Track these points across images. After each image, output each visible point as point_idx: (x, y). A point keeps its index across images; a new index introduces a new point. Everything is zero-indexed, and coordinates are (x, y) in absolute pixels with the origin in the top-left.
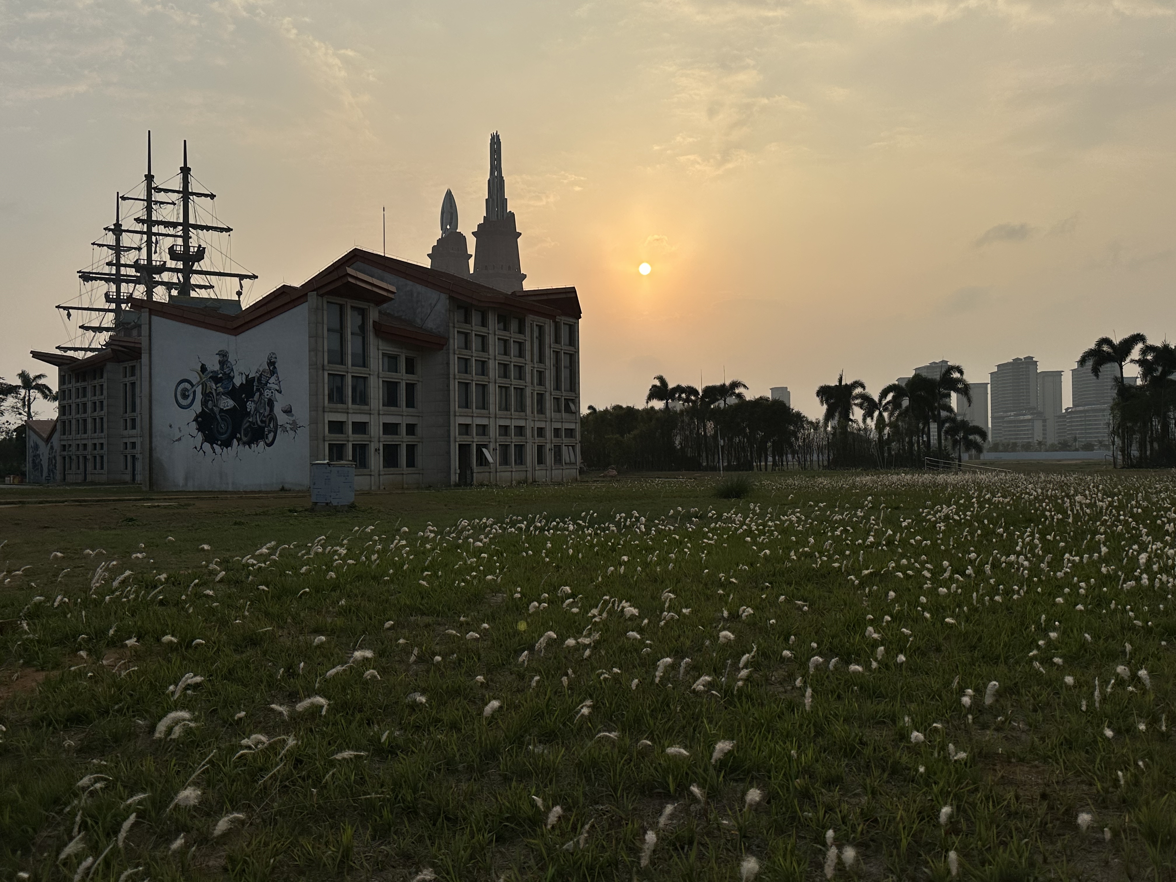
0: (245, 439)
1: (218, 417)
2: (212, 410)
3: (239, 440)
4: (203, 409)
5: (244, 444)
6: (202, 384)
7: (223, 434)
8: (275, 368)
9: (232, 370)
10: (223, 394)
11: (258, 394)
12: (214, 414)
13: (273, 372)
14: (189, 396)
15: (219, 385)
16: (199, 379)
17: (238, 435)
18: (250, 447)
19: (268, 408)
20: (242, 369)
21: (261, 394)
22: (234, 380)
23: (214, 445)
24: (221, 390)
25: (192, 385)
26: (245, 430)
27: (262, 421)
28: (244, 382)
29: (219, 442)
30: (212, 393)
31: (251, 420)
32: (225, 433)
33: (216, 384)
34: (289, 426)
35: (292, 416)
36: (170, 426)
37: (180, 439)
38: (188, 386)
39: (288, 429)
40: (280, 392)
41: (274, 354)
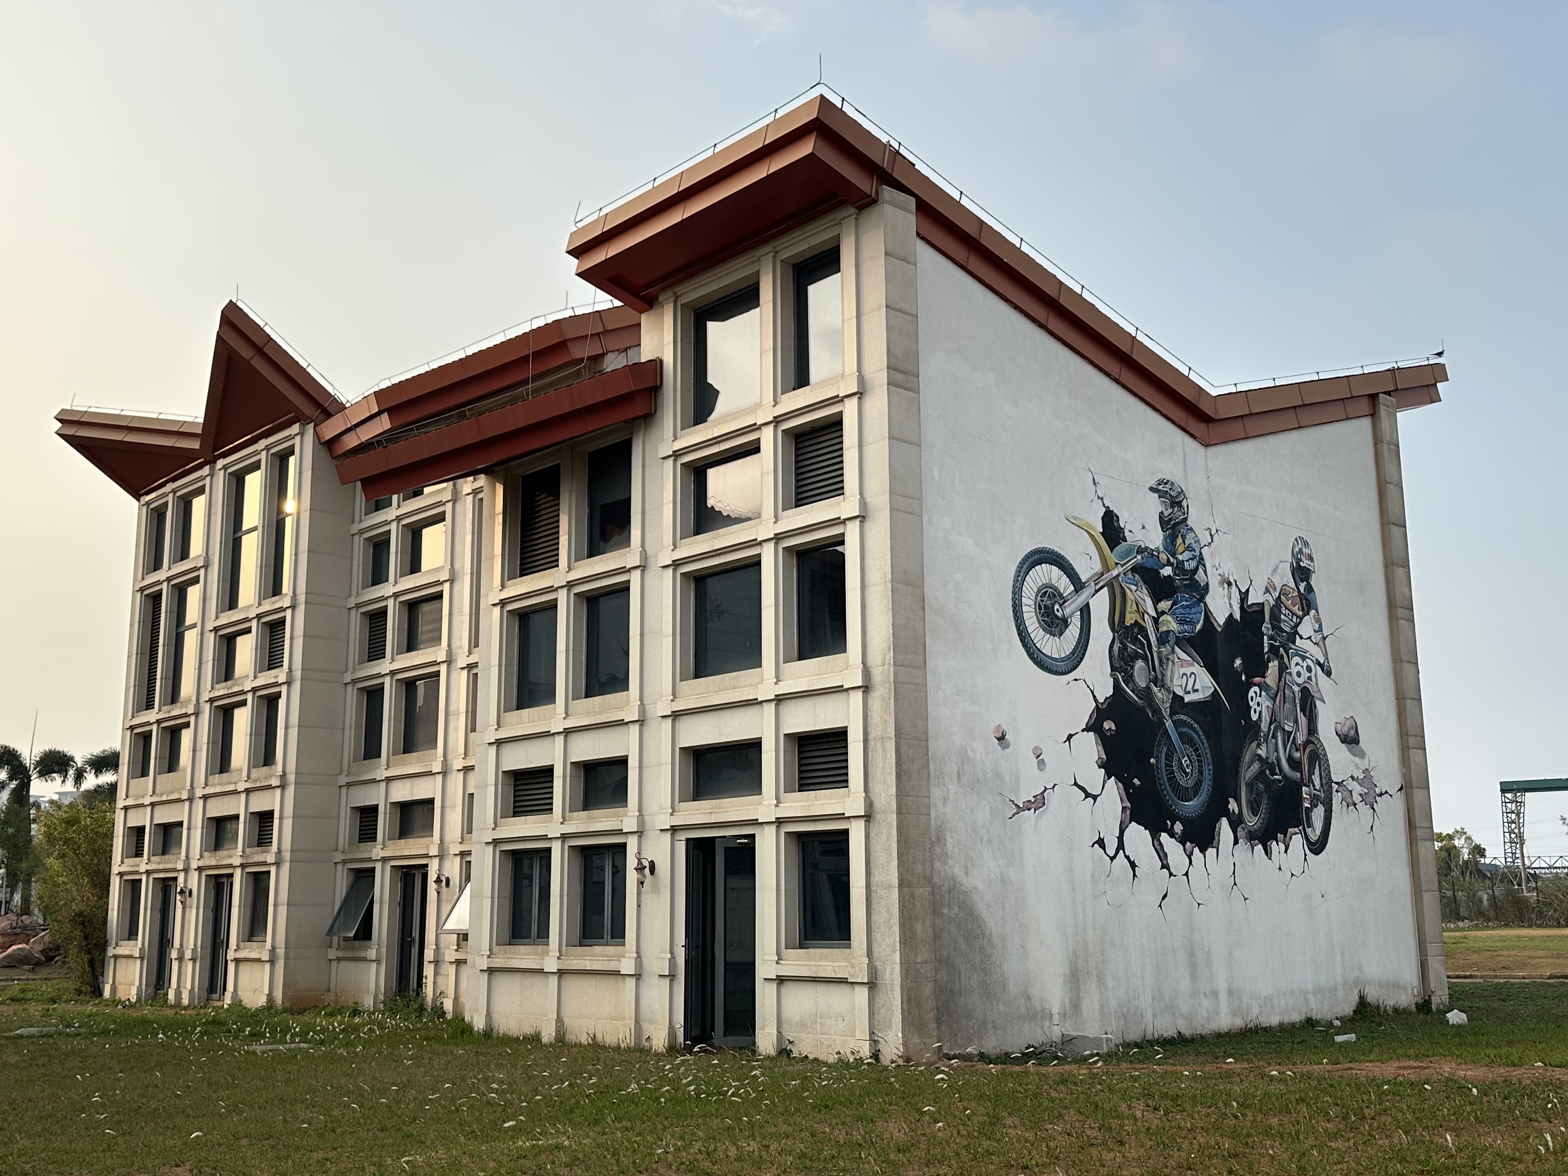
0: (1252, 821)
1: (1169, 724)
2: (1147, 694)
3: (1236, 823)
4: (1117, 686)
5: (1253, 837)
6: (1110, 585)
7: (1186, 794)
8: (1310, 589)
9: (1201, 560)
10: (1179, 642)
11: (1273, 666)
12: (1157, 711)
13: (1307, 603)
14: (1065, 622)
15: (1164, 605)
16: (1098, 567)
17: (1233, 805)
18: (1268, 852)
19: (1302, 720)
20: (1229, 569)
21: (1283, 669)
22: (1208, 599)
23: (1164, 837)
24: (1170, 624)
25: (1079, 585)
26: (1247, 785)
27: (1291, 760)
28: (1237, 616)
29: (1178, 827)
30: (1143, 630)
31: (1262, 752)
32: (1196, 790)
33: (1156, 601)
34: (1356, 788)
35: (1362, 755)
36: (1001, 738)
37: (1039, 802)
38: (1064, 584)
39: (1357, 798)
40: (1329, 674)
41: (1306, 544)
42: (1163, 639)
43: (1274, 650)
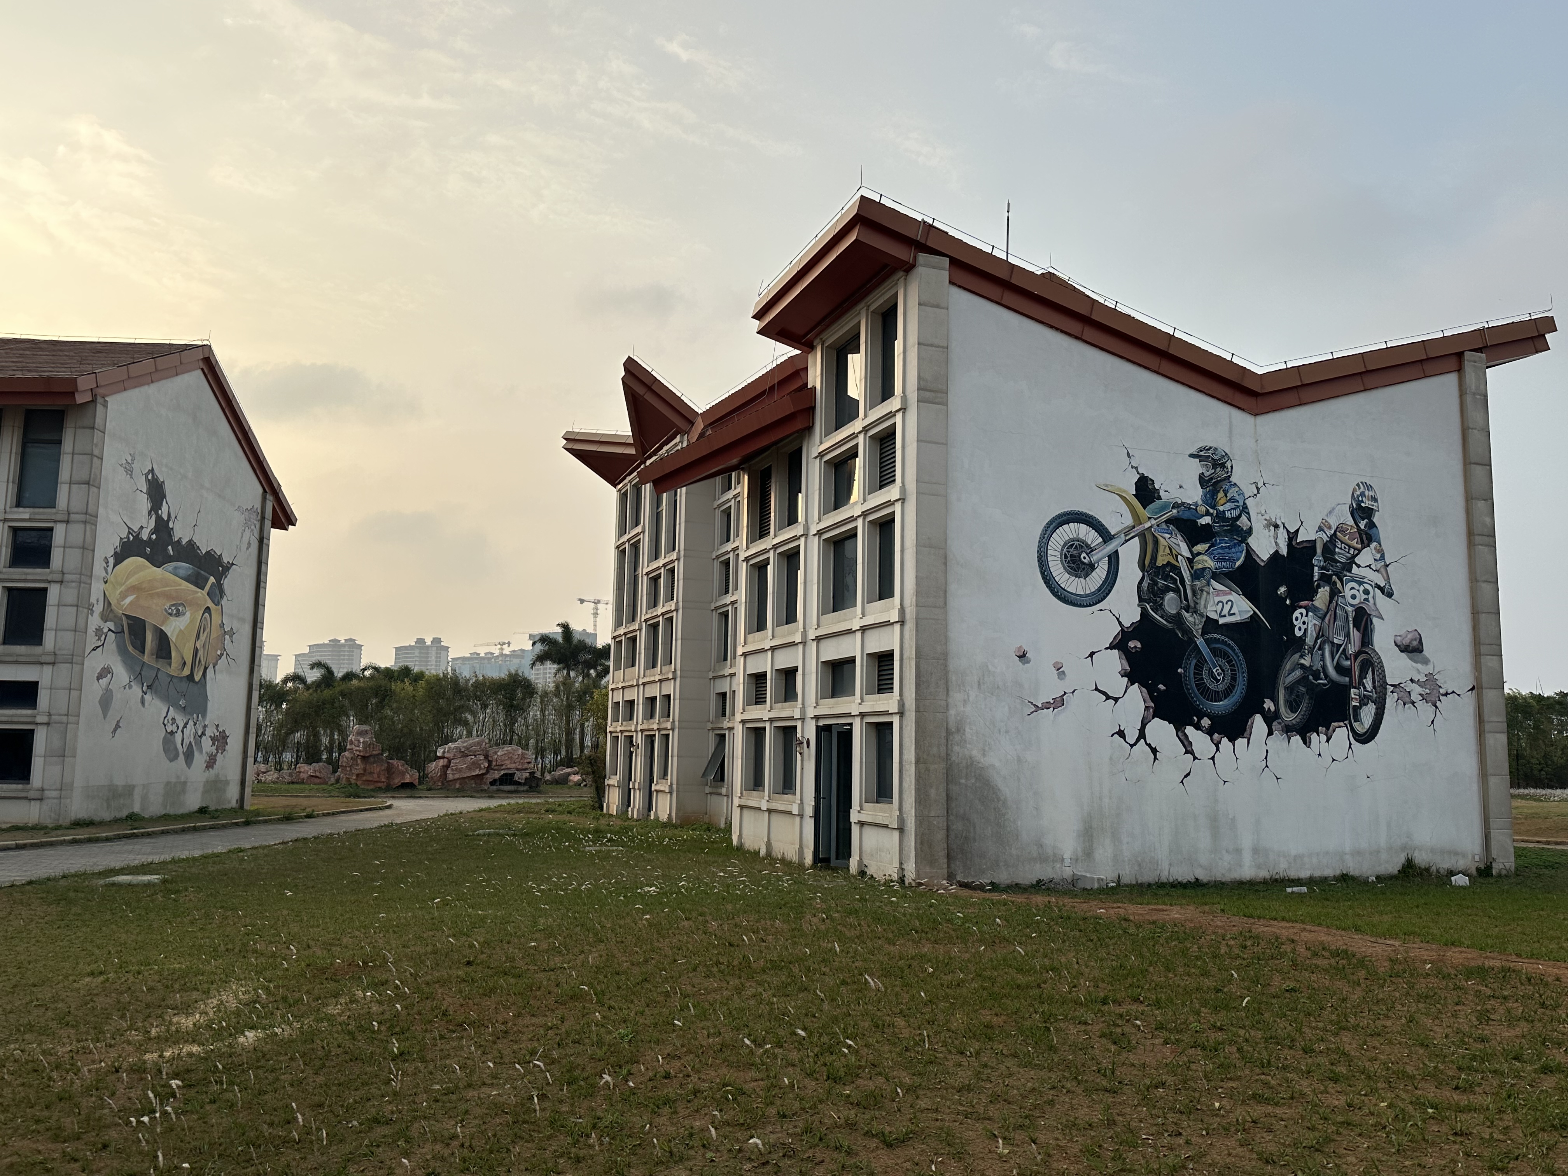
0: (1289, 717)
1: (1200, 642)
2: (1177, 619)
3: (1270, 719)
4: (1144, 614)
5: (1288, 730)
6: (1142, 536)
7: (1216, 696)
8: (1372, 525)
9: (1245, 509)
10: (1215, 576)
11: (1323, 593)
12: (1187, 631)
13: (1368, 537)
14: (1092, 567)
15: (1200, 548)
16: (1128, 520)
17: (1268, 704)
18: (1306, 742)
19: (1355, 635)
20: (1276, 513)
21: (1335, 593)
22: (1251, 541)
23: (1189, 730)
24: (1208, 562)
25: (1106, 536)
26: (1286, 688)
27: (1339, 668)
28: (1284, 551)
29: (1206, 722)
30: (1177, 569)
31: (1306, 661)
32: (1227, 693)
33: (1191, 544)
34: (1416, 690)
35: (1426, 661)
36: (1022, 656)
37: (1059, 703)
38: (1091, 537)
39: (1415, 697)
40: (1390, 595)
41: (1369, 487)
42: (1197, 575)
43: (1325, 579)
